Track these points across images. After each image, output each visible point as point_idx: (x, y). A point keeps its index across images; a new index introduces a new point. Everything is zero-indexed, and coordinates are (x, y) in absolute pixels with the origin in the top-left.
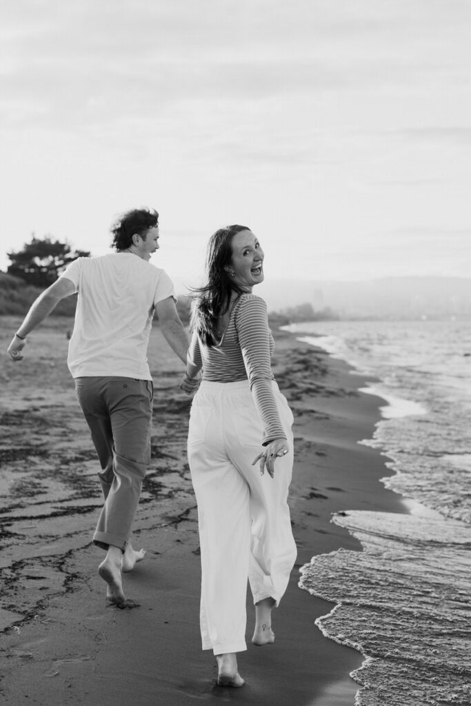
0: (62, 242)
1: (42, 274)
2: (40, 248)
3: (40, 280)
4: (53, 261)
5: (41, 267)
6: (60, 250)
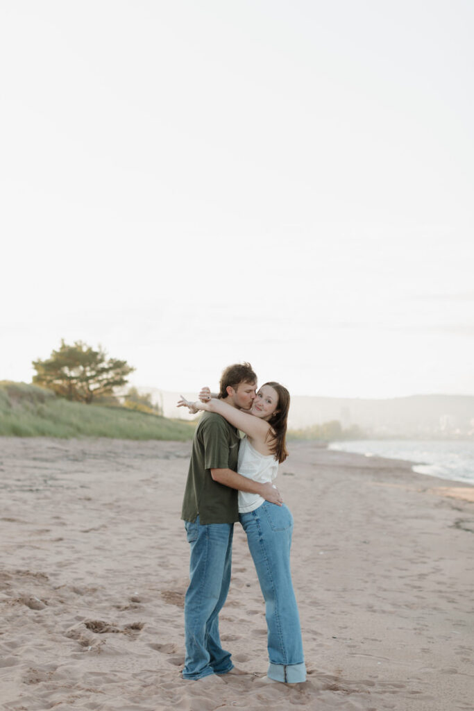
0: (95, 349)
1: (71, 386)
2: (71, 357)
3: (70, 394)
4: (84, 372)
5: (71, 378)
6: (91, 358)
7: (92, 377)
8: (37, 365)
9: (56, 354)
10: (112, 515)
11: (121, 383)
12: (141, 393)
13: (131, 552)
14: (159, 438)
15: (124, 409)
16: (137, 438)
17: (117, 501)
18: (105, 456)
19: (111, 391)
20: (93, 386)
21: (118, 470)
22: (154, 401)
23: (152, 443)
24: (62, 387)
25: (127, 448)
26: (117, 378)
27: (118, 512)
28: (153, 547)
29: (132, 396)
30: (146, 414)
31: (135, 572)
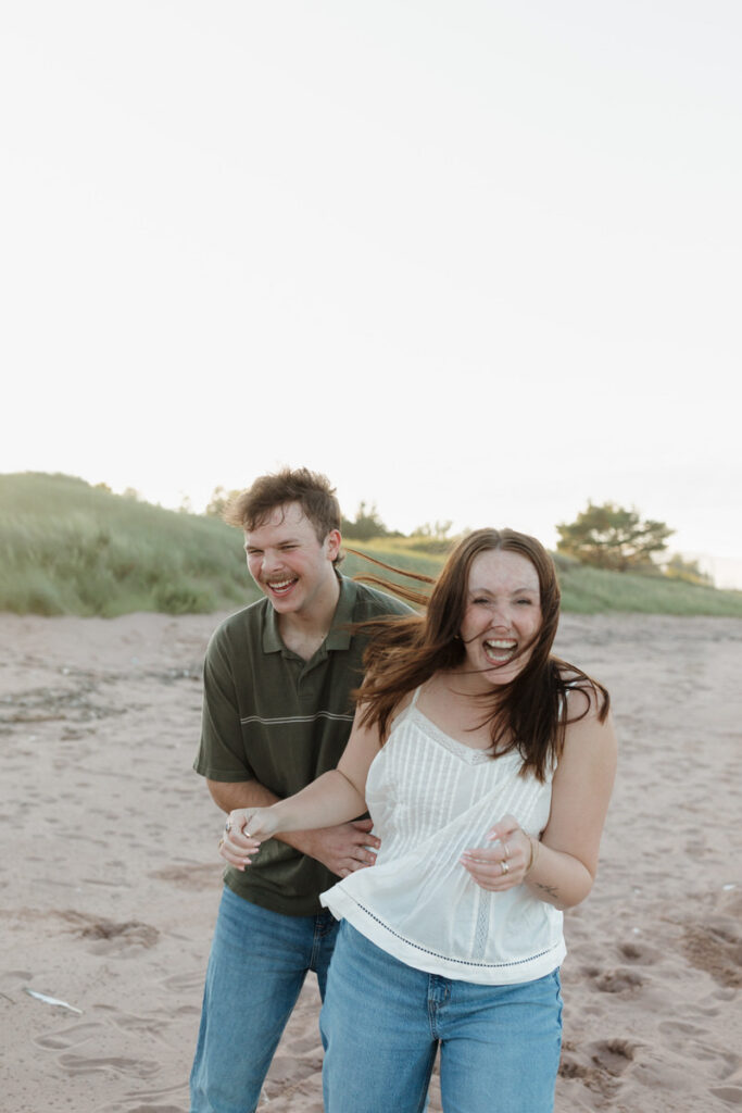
0: (628, 510)
1: (601, 553)
2: (599, 518)
3: (599, 560)
4: (615, 537)
5: (600, 544)
6: (625, 520)
7: (625, 542)
8: (561, 529)
9: (582, 517)
10: (626, 736)
11: (660, 547)
12: (687, 559)
13: (643, 816)
14: (708, 613)
15: (663, 578)
16: (679, 614)
17: (639, 710)
18: (636, 638)
19: (647, 558)
20: (628, 551)
21: (649, 659)
22: (703, 568)
23: (699, 620)
24: (591, 554)
25: (666, 626)
26: (655, 543)
27: (636, 731)
28: (681, 807)
29: (676, 563)
30: (691, 584)
31: (642, 868)
